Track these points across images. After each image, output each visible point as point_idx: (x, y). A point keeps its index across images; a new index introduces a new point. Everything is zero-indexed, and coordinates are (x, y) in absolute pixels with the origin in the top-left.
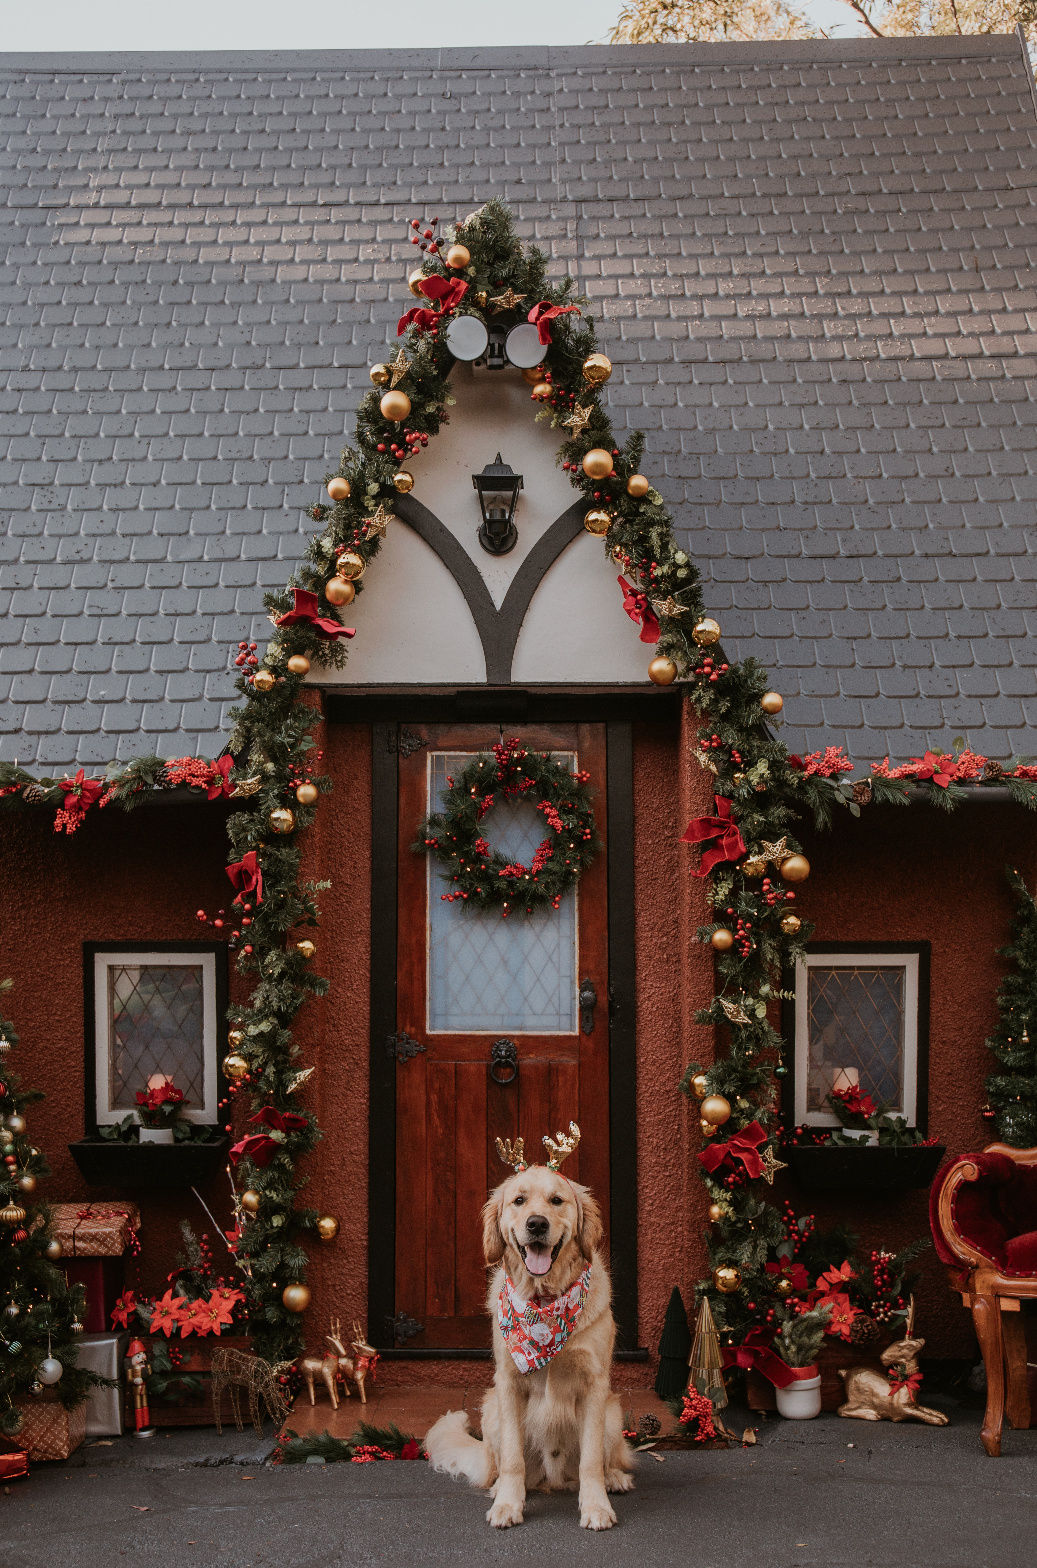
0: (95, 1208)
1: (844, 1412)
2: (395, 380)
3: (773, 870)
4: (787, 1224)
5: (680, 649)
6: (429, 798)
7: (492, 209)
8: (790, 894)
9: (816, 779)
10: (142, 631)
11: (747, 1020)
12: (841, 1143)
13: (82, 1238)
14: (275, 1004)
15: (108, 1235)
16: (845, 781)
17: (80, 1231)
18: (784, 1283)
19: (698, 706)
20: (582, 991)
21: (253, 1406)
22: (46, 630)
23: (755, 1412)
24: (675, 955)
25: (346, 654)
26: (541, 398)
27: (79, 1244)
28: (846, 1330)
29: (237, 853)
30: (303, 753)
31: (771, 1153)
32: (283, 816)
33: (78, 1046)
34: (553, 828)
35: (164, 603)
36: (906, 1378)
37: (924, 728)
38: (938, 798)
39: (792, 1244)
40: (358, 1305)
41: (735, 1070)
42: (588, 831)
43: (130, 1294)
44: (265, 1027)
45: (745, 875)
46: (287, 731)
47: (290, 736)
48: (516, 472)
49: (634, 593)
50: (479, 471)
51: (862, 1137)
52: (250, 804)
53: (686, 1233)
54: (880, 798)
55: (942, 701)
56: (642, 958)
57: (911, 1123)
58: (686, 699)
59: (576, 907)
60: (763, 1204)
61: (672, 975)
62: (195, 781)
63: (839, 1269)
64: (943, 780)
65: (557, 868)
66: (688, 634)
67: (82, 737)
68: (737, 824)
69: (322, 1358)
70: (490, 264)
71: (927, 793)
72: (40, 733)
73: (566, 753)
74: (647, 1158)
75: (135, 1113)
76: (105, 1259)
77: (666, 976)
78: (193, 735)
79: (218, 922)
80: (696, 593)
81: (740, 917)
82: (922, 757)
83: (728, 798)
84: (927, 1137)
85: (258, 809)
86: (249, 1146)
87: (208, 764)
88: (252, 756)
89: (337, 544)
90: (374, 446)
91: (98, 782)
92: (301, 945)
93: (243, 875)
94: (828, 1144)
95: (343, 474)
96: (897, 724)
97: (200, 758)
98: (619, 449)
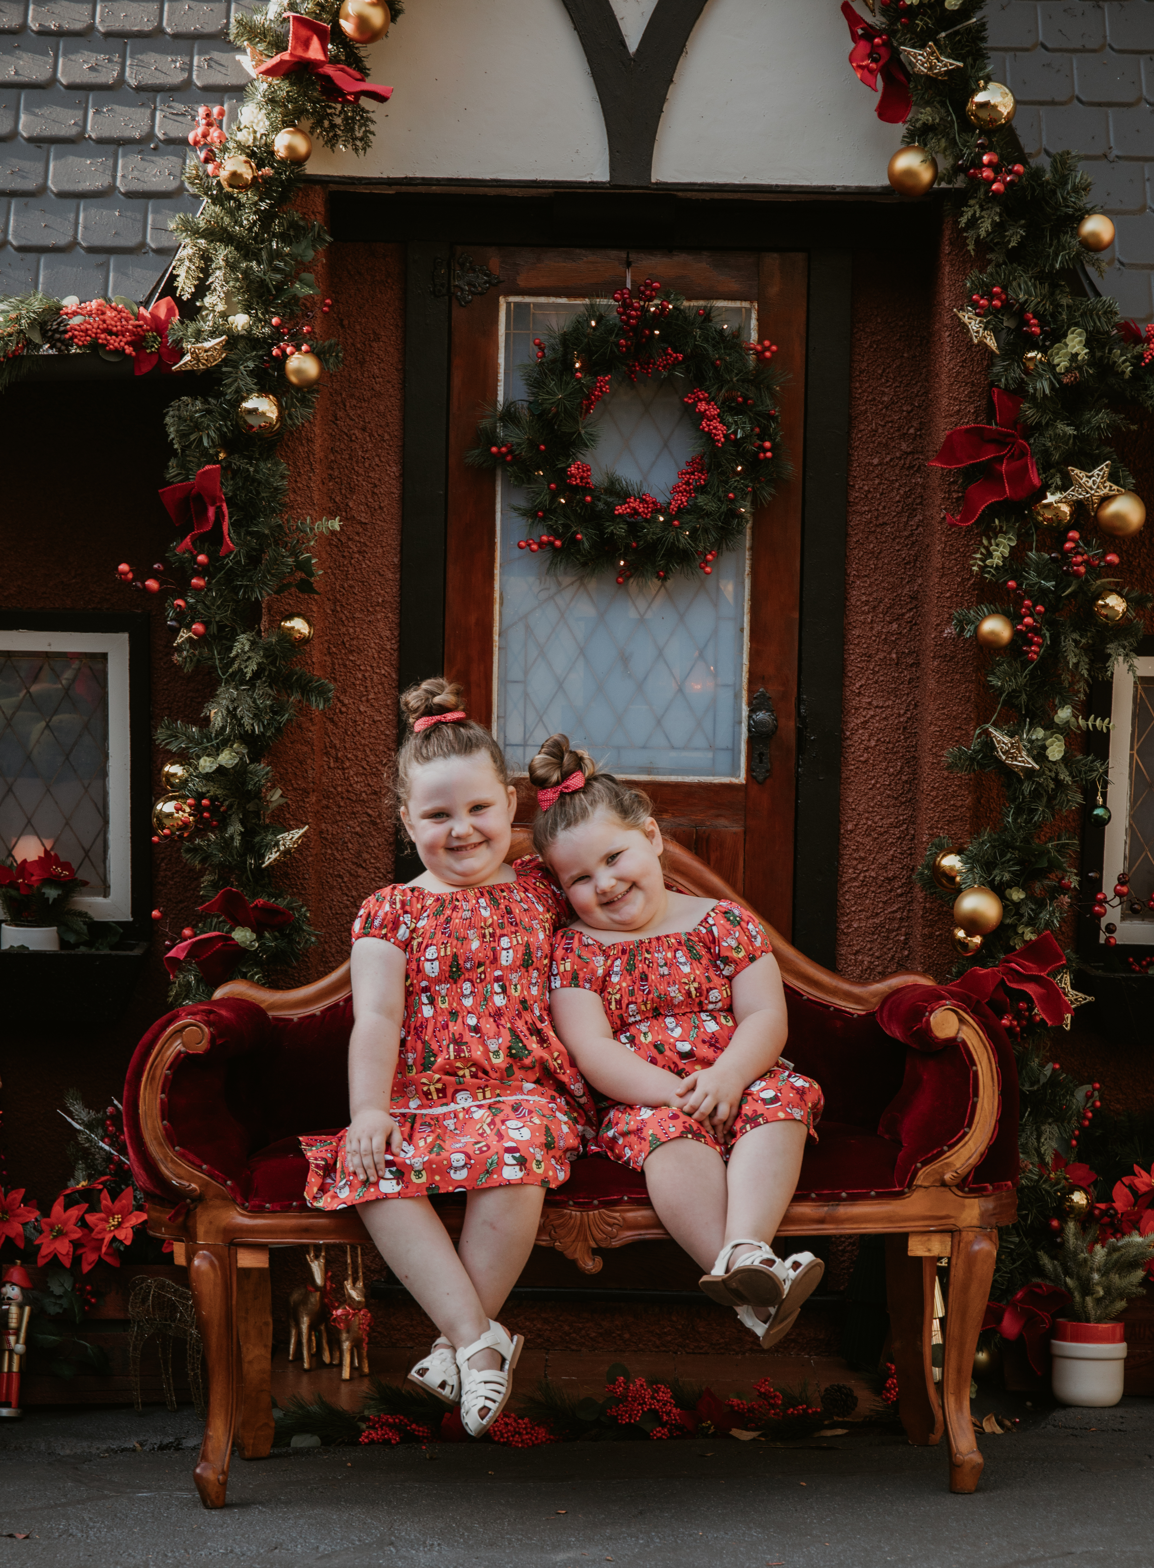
3: (1085, 517)
5: (945, 134)
6: (501, 376)
8: (1112, 558)
11: (1032, 764)
14: (245, 721)
18: (1078, 1197)
19: (970, 234)
20: (752, 711)
24: (911, 653)
25: (372, 127)
29: (182, 466)
30: (295, 297)
31: (1069, 979)
32: (260, 405)
34: (710, 437)
41: (1012, 846)
42: (768, 444)
44: (227, 759)
45: (1038, 525)
46: (269, 258)
49: (870, 33)
52: (208, 383)
56: (855, 657)
58: (948, 222)
59: (748, 569)
60: (1049, 1068)
61: (905, 688)
62: (114, 342)
65: (712, 506)
66: (961, 108)
68: (1027, 439)
73: (737, 304)
77: (896, 689)
78: (100, 258)
79: (152, 584)
80: (977, 34)
81: (1029, 594)
83: (1014, 393)
85: (219, 394)
86: (196, 950)
87: (134, 313)
88: (208, 299)
92: (288, 625)
93: (194, 504)
94: (1152, 972)
97: (118, 304)
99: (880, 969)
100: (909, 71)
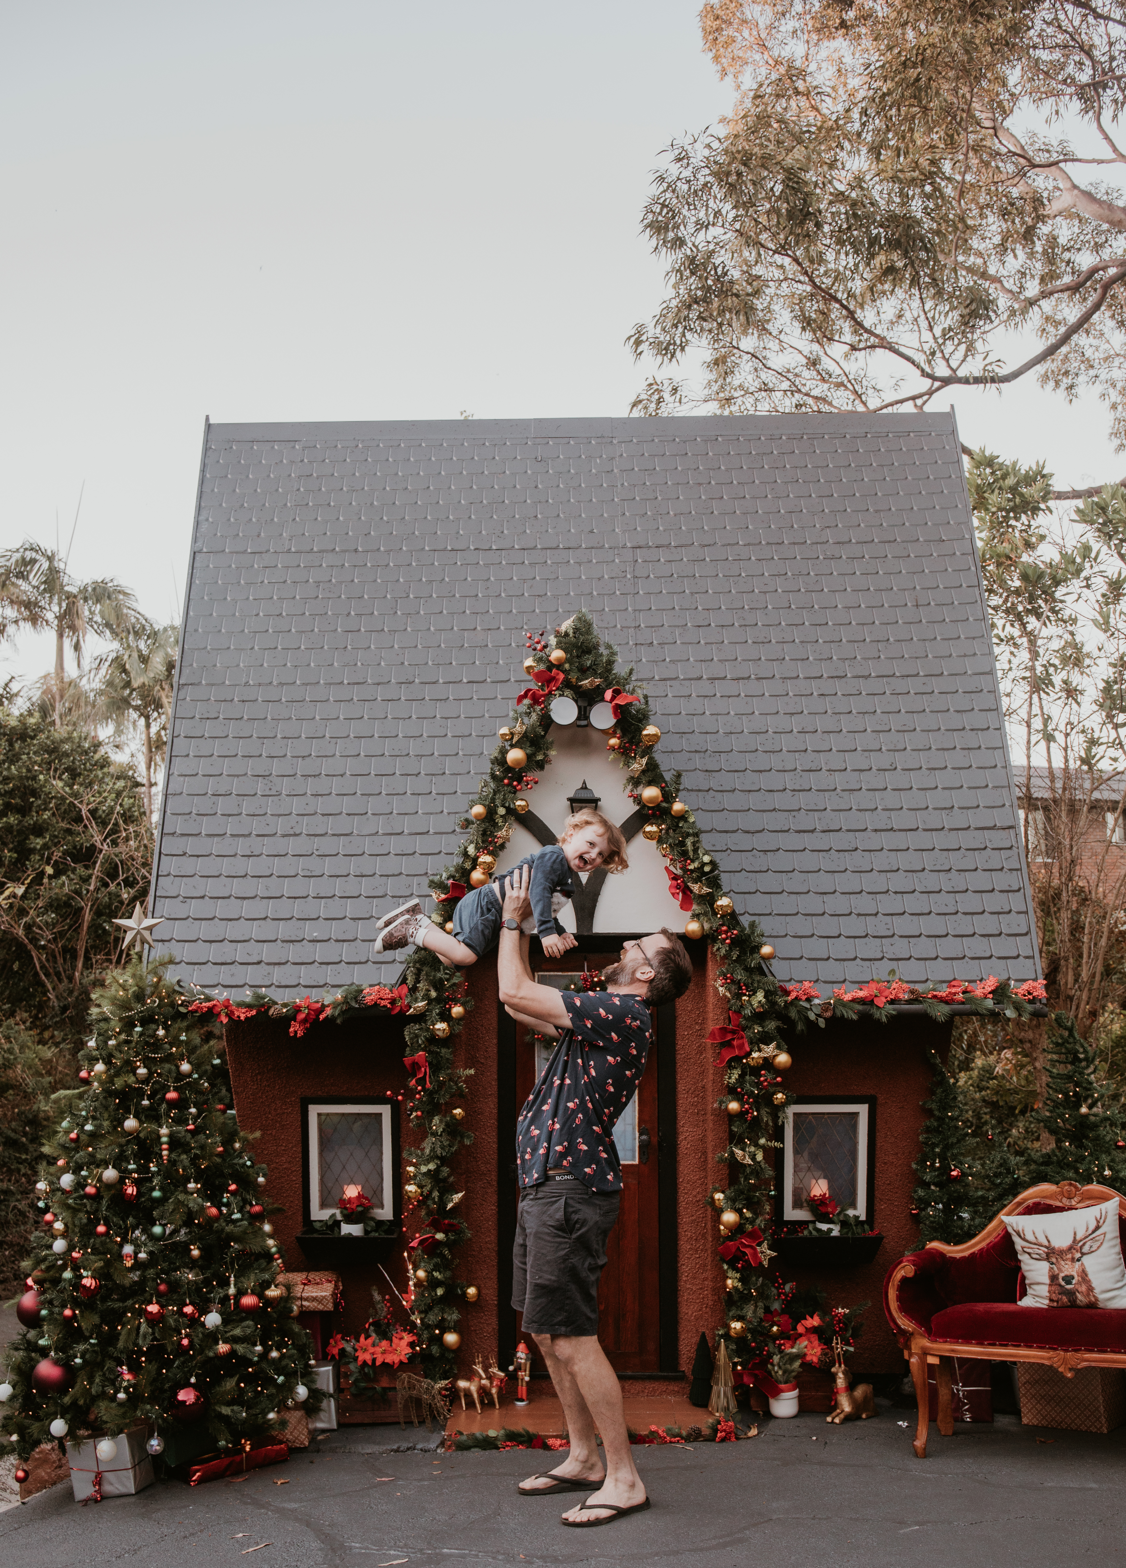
0: (312, 1276)
2: (515, 739)
3: (768, 1063)
4: (777, 1288)
5: (706, 916)
7: (579, 619)
9: (796, 1002)
10: (339, 887)
11: (750, 1162)
12: (814, 1233)
13: (307, 1299)
14: (439, 1152)
15: (324, 1297)
16: (816, 1001)
17: (305, 1295)
18: (775, 1329)
19: (718, 953)
20: (641, 1134)
21: (425, 1412)
22: (274, 886)
23: (756, 1412)
24: (703, 1110)
26: (613, 748)
27: (305, 1303)
28: (815, 1359)
29: (411, 1050)
30: (454, 984)
31: (766, 1246)
32: (441, 1026)
33: (298, 1168)
35: (353, 865)
37: (870, 960)
38: (877, 1015)
39: (781, 1301)
40: (492, 1344)
41: (743, 1193)
43: (339, 1336)
44: (432, 1166)
45: (750, 1066)
47: (446, 974)
48: (597, 795)
49: (676, 877)
50: (571, 795)
51: (828, 1229)
52: (420, 1018)
53: (710, 1296)
54: (838, 1014)
55: (883, 940)
56: (680, 1111)
57: (863, 1218)
58: (710, 947)
60: (760, 1279)
61: (701, 1124)
62: (383, 1003)
63: (812, 1317)
64: (880, 1002)
66: (712, 905)
67: (303, 967)
68: (743, 1032)
69: (469, 1379)
70: (578, 657)
71: (870, 1010)
72: (275, 964)
74: (684, 1245)
75: (337, 1212)
76: (321, 1313)
77: (697, 1124)
78: (378, 966)
79: (400, 1098)
80: (717, 878)
81: (746, 1093)
82: (868, 982)
83: (738, 1013)
84: (872, 1229)
85: (425, 1022)
86: (421, 1243)
87: (391, 991)
88: (420, 985)
89: (477, 848)
90: (502, 780)
91: (317, 1002)
92: (455, 1112)
93: (416, 1066)
94: (806, 1232)
95: (481, 801)
96: (852, 957)
97: (385, 986)
98: (665, 782)
100: (691, 891)
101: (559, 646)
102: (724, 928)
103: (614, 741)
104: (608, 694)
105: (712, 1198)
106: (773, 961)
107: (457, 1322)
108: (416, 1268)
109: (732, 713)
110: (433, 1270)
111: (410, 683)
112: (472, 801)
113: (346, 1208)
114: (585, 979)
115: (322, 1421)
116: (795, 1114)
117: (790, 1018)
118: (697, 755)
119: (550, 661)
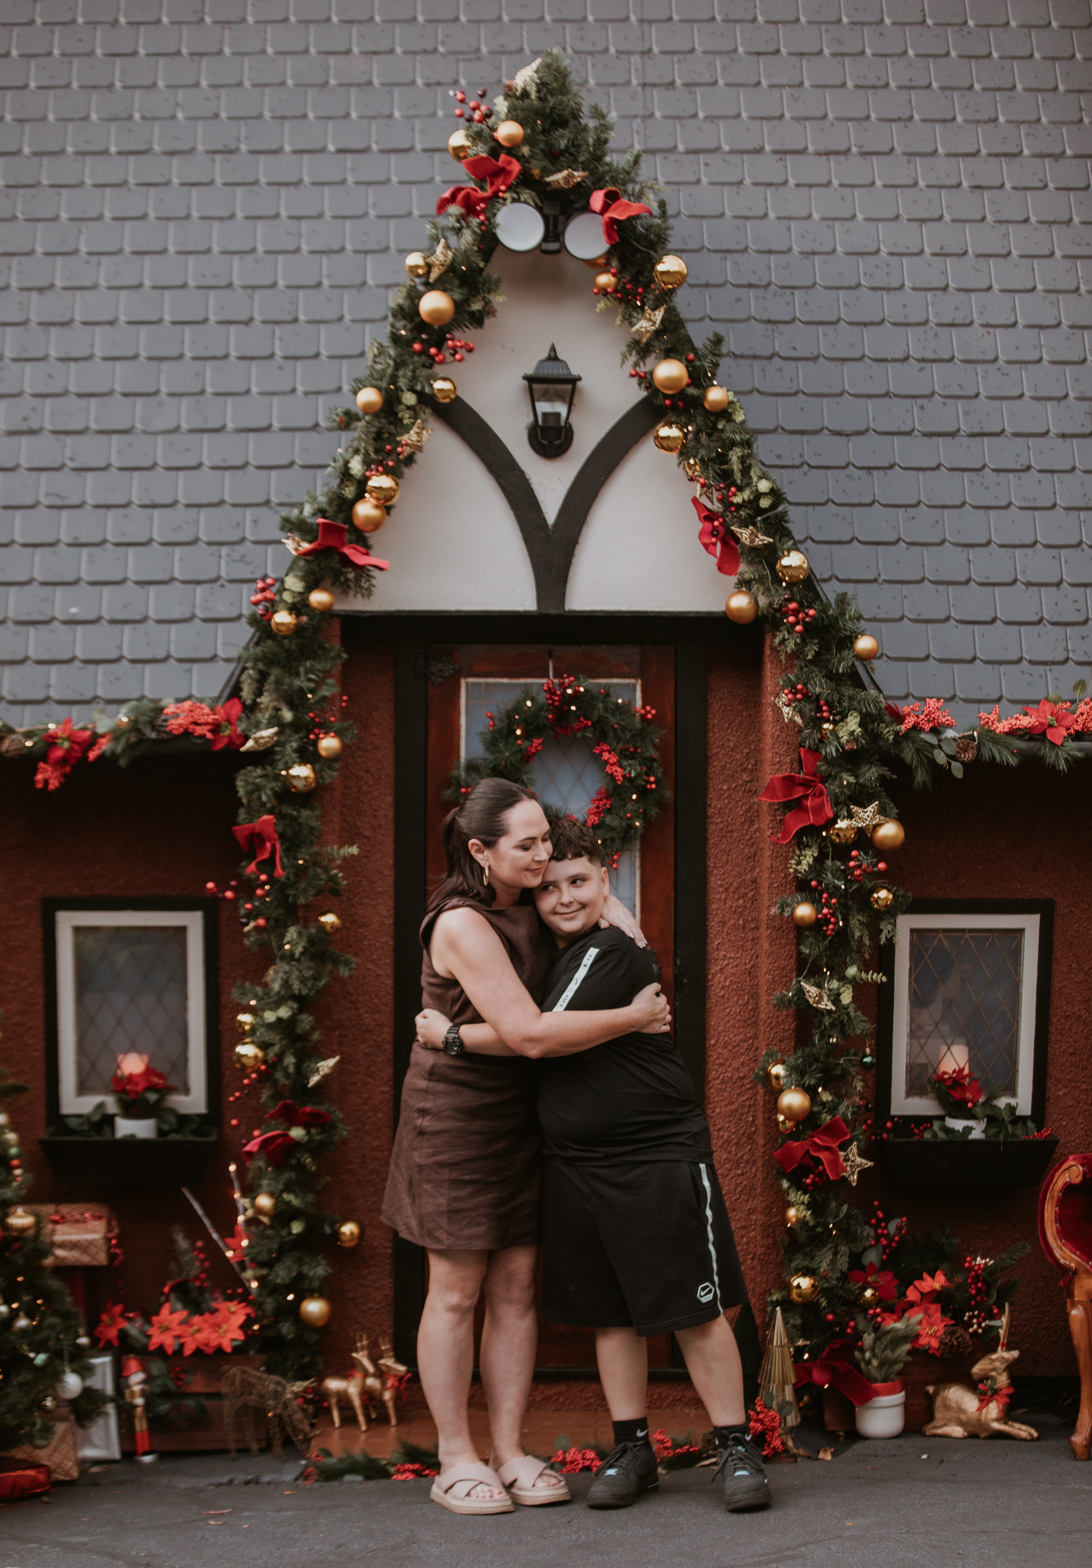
0: (67, 1209)
1: (929, 1430)
2: (434, 275)
3: (864, 839)
4: (875, 1227)
5: (763, 584)
6: (463, 733)
7: (548, 65)
8: (882, 866)
9: (914, 734)
10: (113, 527)
11: (831, 1006)
12: (941, 1135)
14: (296, 988)
15: (92, 1243)
16: (950, 733)
17: (61, 1238)
18: (868, 1293)
19: (782, 647)
23: (833, 1429)
24: (752, 920)
25: (374, 582)
26: (603, 292)
28: (935, 1343)
29: (248, 813)
30: (324, 698)
31: (855, 1150)
32: (302, 771)
33: (37, 1023)
34: (612, 777)
35: (137, 487)
36: (996, 1392)
37: (1045, 663)
38: (1050, 757)
39: (881, 1249)
40: (384, 1318)
41: (817, 1060)
42: (652, 779)
43: (117, 1310)
44: (283, 1012)
45: (833, 842)
46: (306, 673)
47: (310, 680)
48: (574, 371)
49: (711, 516)
50: (530, 371)
51: (965, 1128)
52: (265, 757)
53: (759, 1238)
54: (986, 755)
55: (1069, 629)
56: (714, 924)
57: (1026, 1110)
58: (768, 637)
59: (638, 864)
60: (845, 1208)
61: (749, 945)
62: (199, 730)
63: (933, 1277)
64: (1058, 735)
65: (616, 823)
66: (772, 565)
67: (54, 669)
68: (823, 784)
70: (545, 132)
71: (1039, 750)
73: (627, 681)
75: (109, 1099)
76: (87, 1268)
77: (743, 945)
78: (187, 666)
79: (229, 894)
80: (782, 518)
81: (826, 890)
82: (1038, 702)
83: (815, 751)
84: (1039, 1128)
85: (273, 763)
86: (264, 1144)
87: (213, 710)
88: (264, 700)
89: (367, 463)
90: (408, 343)
91: (84, 729)
92: (323, 919)
93: (256, 839)
94: (927, 1135)
95: (373, 380)
96: (1015, 657)
97: (201, 700)
98: (694, 350)
99: (735, 1141)
100: (737, 540)
101: (513, 115)
102: (793, 606)
103: (604, 279)
104: (597, 200)
105: (768, 1075)
106: (876, 663)
107: (325, 1280)
108: (250, 1192)
109: (816, 216)
110: (282, 1191)
111: (231, 152)
112: (358, 380)
113: (125, 1091)
114: (551, 691)
115: (92, 1445)
116: (913, 931)
117: (902, 760)
118: (752, 292)
119: (496, 140)
